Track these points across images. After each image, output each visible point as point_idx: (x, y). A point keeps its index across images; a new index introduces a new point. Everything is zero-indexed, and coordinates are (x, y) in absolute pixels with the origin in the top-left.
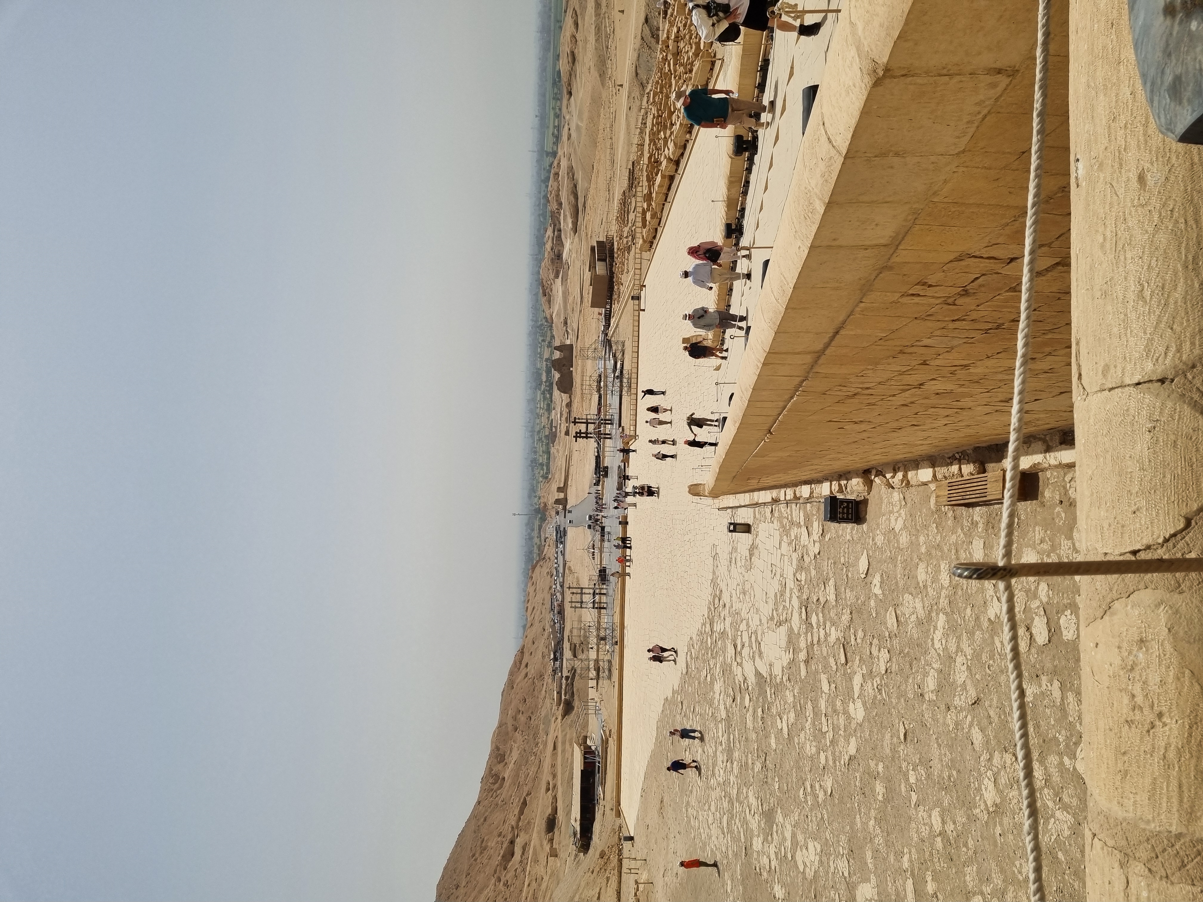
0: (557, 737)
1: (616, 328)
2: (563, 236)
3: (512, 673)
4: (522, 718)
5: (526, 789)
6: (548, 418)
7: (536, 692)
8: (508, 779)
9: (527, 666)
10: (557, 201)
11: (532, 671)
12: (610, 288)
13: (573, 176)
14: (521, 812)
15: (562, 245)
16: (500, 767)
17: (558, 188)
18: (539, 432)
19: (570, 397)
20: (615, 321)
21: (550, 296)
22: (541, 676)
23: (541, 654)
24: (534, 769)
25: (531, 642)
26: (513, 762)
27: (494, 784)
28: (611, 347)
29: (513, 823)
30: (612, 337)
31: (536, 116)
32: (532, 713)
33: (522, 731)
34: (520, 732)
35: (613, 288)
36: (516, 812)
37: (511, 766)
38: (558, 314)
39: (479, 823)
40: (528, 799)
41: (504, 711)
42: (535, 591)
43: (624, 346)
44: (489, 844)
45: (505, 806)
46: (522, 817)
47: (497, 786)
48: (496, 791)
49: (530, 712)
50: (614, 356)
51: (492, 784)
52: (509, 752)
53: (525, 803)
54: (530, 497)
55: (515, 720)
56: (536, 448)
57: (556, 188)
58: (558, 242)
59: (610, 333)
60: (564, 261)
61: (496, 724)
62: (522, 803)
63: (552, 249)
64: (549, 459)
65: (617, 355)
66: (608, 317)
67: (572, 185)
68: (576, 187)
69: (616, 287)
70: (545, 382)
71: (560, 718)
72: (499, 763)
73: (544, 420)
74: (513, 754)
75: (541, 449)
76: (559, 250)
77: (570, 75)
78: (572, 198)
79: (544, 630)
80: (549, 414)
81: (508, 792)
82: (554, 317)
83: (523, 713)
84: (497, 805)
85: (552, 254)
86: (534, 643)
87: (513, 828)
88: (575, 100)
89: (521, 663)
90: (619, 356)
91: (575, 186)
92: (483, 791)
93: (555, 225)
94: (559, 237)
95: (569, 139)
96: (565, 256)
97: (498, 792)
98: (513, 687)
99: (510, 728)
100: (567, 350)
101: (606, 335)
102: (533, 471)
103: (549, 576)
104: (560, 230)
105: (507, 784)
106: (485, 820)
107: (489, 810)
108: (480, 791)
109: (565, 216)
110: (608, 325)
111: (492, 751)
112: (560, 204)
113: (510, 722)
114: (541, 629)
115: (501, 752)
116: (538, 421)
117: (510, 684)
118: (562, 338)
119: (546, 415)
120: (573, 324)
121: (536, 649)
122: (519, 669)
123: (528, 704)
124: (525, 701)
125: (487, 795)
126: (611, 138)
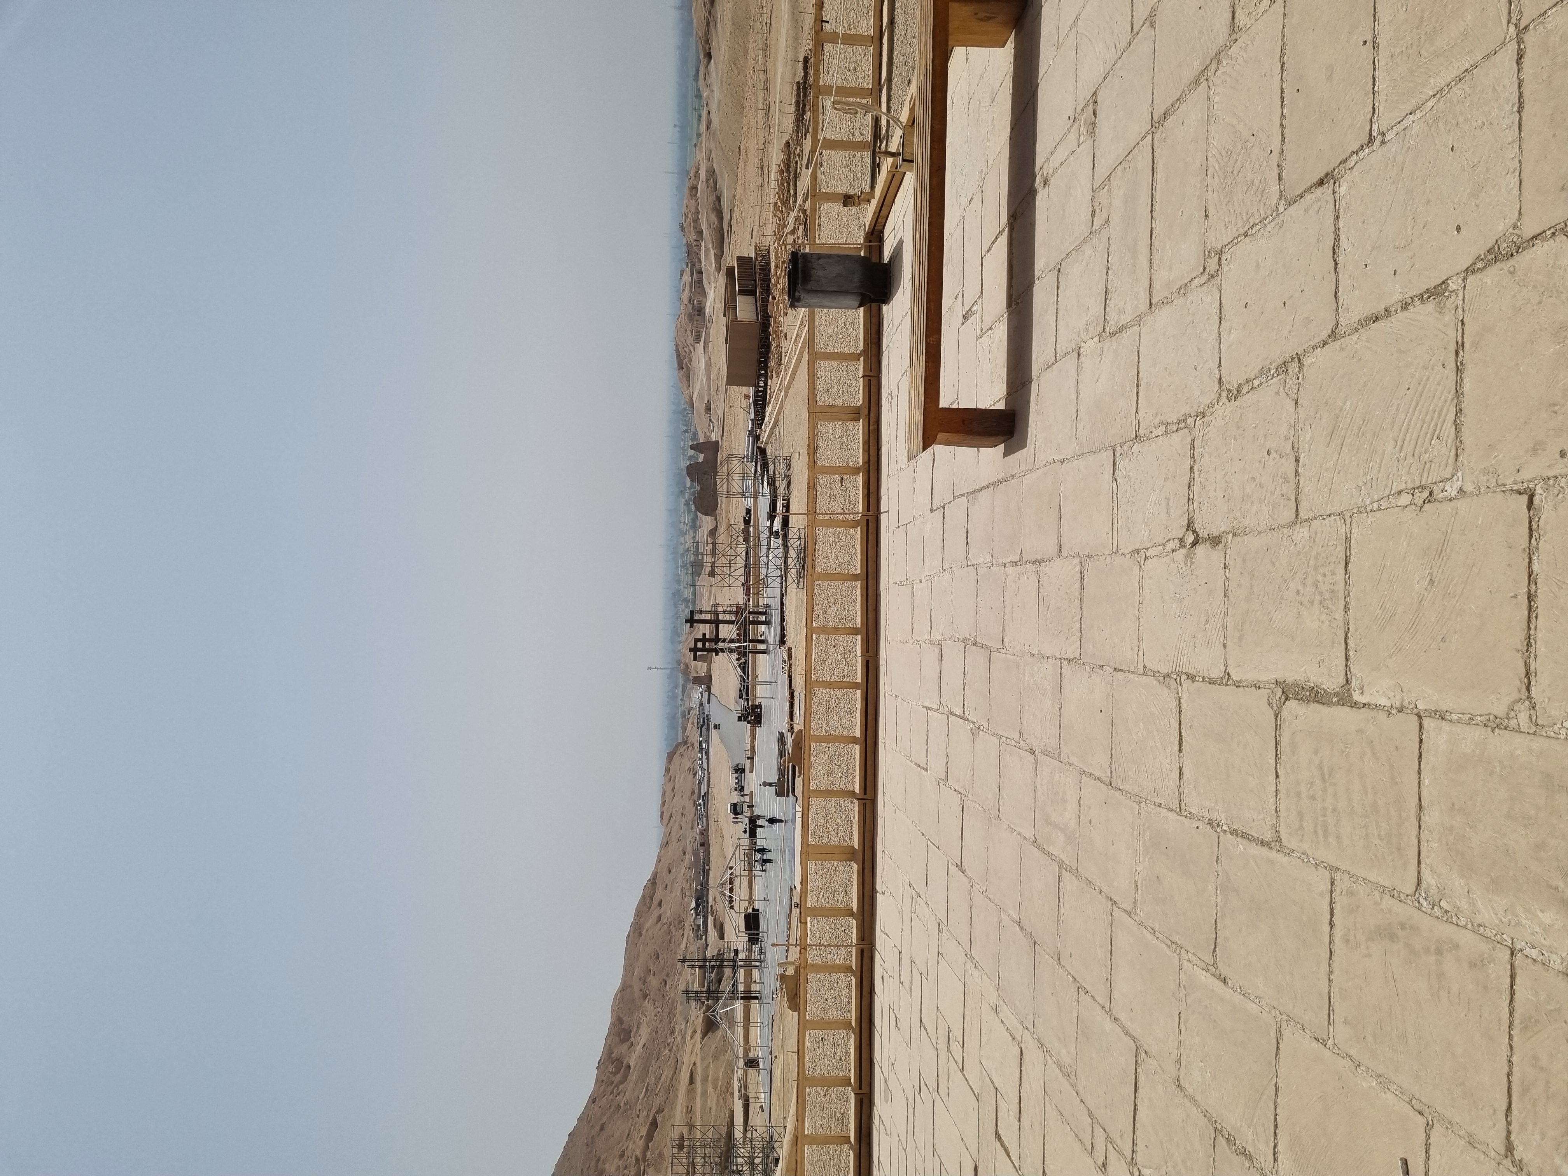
0: (695, 1064)
1: (773, 427)
2: (705, 281)
3: (639, 914)
4: (654, 982)
5: (657, 1102)
6: (694, 537)
7: (673, 945)
8: (634, 1070)
9: (660, 904)
10: (695, 228)
11: (668, 913)
12: (762, 347)
13: (715, 183)
14: (650, 1137)
15: (704, 294)
16: (624, 1048)
17: (697, 208)
18: (683, 555)
19: (716, 519)
20: (773, 411)
21: (688, 369)
22: (680, 922)
23: (680, 890)
24: (667, 1073)
25: (665, 870)
26: (641, 1044)
27: (615, 1074)
28: (765, 465)
29: (638, 1153)
30: (766, 443)
31: (675, 126)
32: (668, 975)
33: (654, 1001)
34: (651, 1001)
35: (769, 347)
36: (644, 1132)
37: (639, 1049)
38: (700, 396)
39: (593, 1133)
40: (659, 1118)
41: (629, 967)
42: (673, 789)
43: (789, 466)
44: (607, 1166)
45: (629, 1112)
46: (650, 1144)
47: (618, 1077)
48: (617, 1086)
49: (665, 973)
50: (772, 483)
51: (612, 1073)
52: (636, 1027)
53: (654, 1124)
54: (673, 641)
55: (644, 983)
56: (679, 575)
57: (693, 210)
58: (699, 290)
59: (764, 437)
60: (707, 318)
61: (617, 984)
62: (651, 1124)
63: (690, 301)
64: (694, 594)
65: (777, 483)
66: (760, 403)
67: (714, 198)
68: (719, 201)
69: (774, 345)
70: (690, 488)
71: (699, 1034)
72: (622, 1042)
73: (689, 538)
74: (641, 1031)
75: (687, 579)
76: (700, 302)
77: (708, 24)
78: (714, 218)
79: (685, 853)
80: (695, 532)
81: (634, 1090)
82: (694, 399)
83: (654, 975)
84: (619, 1107)
85: (690, 307)
86: (670, 871)
87: (637, 1160)
88: (715, 63)
89: (652, 898)
90: (781, 485)
91: (719, 199)
92: (599, 1082)
93: (693, 265)
94: (700, 282)
95: (708, 128)
96: (708, 310)
97: (621, 1087)
98: (640, 934)
99: (637, 994)
100: (712, 448)
101: (757, 438)
102: (676, 607)
103: (691, 776)
104: (700, 272)
105: (633, 1076)
106: (602, 1129)
107: (608, 1114)
108: (596, 1083)
109: (707, 250)
110: (759, 421)
111: (613, 1023)
112: (701, 233)
113: (637, 986)
114: (679, 853)
115: (625, 1026)
116: (682, 539)
117: (637, 930)
118: (706, 430)
119: (691, 534)
120: (718, 411)
121: (673, 882)
122: (650, 908)
123: (662, 962)
124: (658, 957)
125: (605, 1091)
126: (765, 72)
